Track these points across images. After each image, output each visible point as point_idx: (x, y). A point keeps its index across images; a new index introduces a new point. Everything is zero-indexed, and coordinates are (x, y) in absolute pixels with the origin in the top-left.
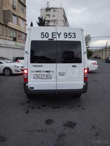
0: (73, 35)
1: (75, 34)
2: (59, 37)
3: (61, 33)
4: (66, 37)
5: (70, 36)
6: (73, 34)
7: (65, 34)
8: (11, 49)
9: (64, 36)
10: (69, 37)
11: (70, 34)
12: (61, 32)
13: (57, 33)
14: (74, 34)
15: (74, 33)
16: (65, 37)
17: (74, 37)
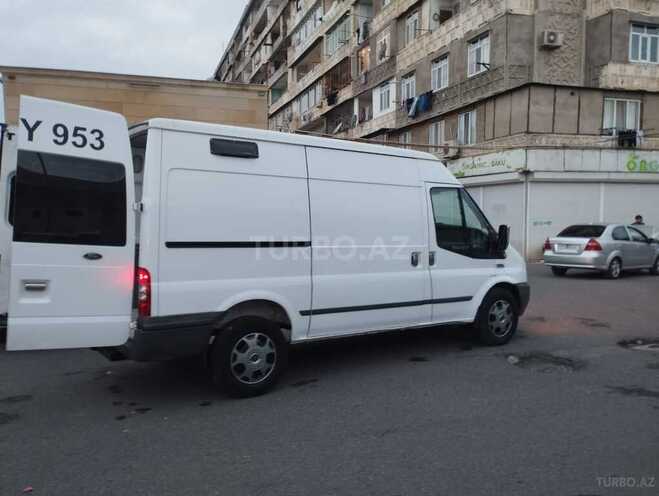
0: (92, 139)
1: (101, 135)
2: (30, 138)
3: (38, 123)
4: (61, 140)
5: (79, 141)
6: (93, 132)
7: (60, 131)
8: (603, 187)
9: (56, 138)
10: (74, 143)
11: (79, 132)
12: (39, 120)
13: (24, 121)
14: (97, 135)
15: (98, 131)
16: (56, 142)
17: (98, 144)
